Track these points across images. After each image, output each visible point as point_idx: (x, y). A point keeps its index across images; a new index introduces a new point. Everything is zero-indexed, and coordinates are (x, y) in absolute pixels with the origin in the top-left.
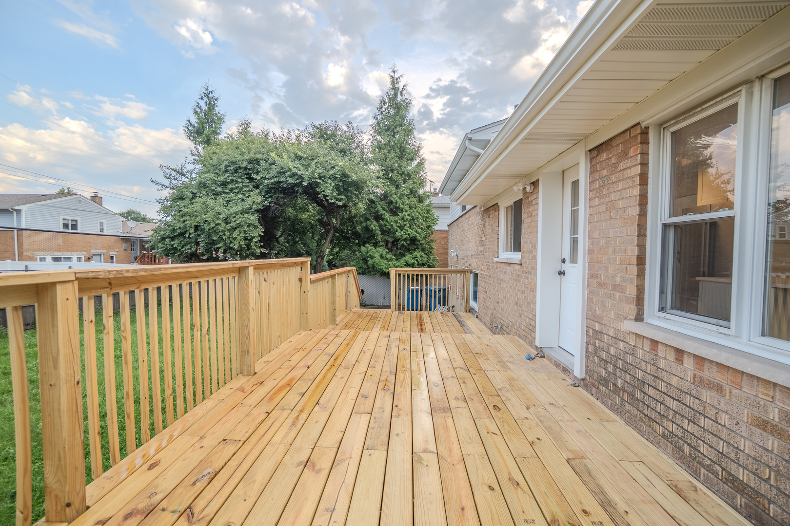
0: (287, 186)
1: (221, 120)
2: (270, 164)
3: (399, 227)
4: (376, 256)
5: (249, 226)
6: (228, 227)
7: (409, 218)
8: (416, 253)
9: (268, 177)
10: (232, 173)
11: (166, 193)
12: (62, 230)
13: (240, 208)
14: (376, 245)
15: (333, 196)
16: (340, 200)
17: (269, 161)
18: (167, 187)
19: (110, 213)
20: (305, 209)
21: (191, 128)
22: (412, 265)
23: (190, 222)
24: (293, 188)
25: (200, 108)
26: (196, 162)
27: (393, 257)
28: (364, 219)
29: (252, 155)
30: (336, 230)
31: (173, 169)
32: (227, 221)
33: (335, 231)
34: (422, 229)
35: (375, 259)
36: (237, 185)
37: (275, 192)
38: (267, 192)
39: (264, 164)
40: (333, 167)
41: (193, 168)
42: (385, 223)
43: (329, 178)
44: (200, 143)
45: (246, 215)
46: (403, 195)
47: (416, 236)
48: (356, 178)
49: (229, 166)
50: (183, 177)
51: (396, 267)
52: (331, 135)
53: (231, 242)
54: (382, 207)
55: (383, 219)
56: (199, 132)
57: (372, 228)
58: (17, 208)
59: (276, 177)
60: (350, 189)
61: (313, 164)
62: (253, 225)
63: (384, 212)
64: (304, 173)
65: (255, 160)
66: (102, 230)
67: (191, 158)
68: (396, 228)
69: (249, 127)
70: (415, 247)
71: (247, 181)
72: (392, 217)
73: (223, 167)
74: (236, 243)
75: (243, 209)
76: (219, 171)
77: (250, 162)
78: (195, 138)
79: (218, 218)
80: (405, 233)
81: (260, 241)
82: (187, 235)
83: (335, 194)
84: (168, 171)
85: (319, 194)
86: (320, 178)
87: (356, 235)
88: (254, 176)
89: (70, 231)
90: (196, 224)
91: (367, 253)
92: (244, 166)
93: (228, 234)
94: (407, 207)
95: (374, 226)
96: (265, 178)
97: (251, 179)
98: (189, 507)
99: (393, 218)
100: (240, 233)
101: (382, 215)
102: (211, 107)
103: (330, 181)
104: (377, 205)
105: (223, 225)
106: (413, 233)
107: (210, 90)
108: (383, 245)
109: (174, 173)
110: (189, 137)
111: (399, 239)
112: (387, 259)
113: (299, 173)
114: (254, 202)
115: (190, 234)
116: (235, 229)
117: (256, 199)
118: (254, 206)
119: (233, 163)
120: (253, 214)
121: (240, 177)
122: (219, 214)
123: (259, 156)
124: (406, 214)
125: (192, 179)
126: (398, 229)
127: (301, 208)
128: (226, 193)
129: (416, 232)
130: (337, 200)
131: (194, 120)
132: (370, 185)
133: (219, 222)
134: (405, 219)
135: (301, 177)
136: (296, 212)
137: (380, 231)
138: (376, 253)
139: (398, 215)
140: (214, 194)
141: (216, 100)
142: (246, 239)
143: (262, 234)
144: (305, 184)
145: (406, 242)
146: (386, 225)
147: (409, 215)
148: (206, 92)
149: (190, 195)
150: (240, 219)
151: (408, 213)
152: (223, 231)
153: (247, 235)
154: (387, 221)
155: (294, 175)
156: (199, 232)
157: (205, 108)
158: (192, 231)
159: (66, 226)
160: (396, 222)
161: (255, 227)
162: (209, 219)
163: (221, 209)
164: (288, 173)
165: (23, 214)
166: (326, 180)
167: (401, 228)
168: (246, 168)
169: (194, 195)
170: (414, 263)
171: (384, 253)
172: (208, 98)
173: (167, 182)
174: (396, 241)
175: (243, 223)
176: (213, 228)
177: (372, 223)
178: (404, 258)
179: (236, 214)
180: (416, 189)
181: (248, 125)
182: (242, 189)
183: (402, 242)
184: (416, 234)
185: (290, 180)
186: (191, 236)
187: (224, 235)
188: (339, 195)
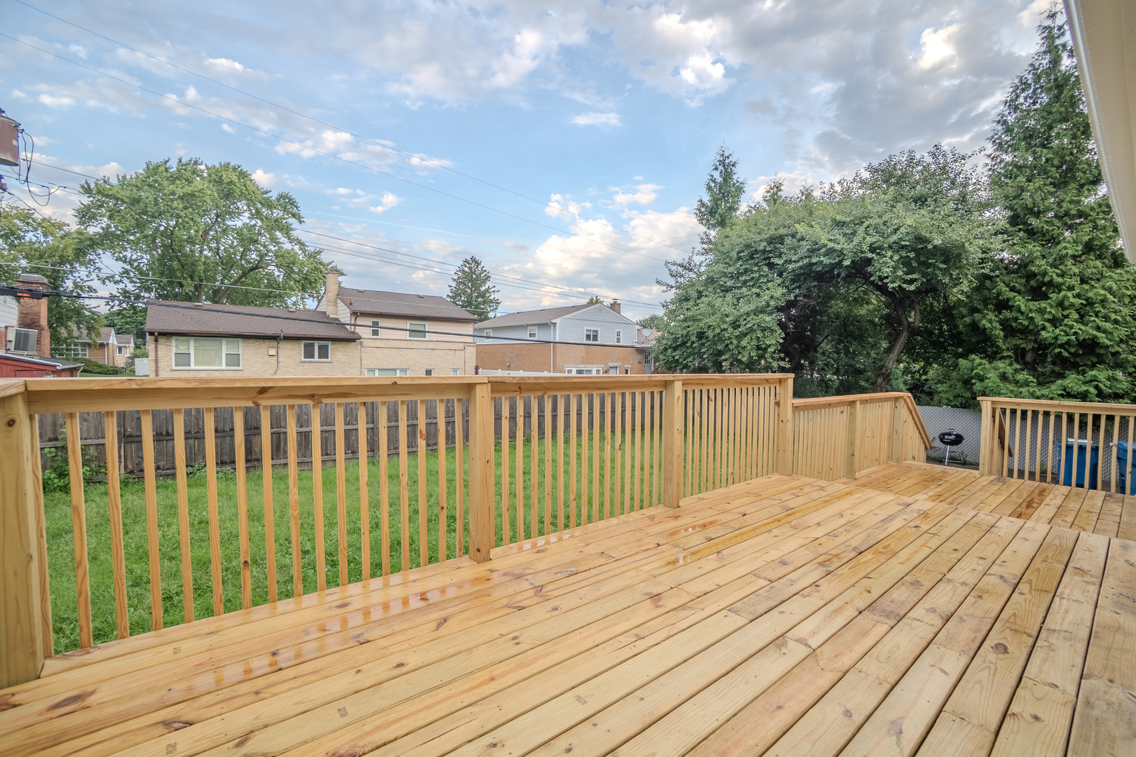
0: (823, 268)
1: (740, 190)
2: (799, 241)
3: (1049, 320)
4: (989, 376)
5: (764, 330)
6: (737, 333)
7: (1078, 301)
8: (1094, 372)
9: (794, 260)
10: (747, 260)
11: (671, 295)
12: (585, 342)
13: (752, 307)
14: (992, 357)
15: (897, 277)
16: (911, 282)
17: (798, 236)
18: (672, 287)
19: (628, 323)
20: (863, 300)
21: (703, 210)
22: (1084, 397)
23: (694, 329)
24: (832, 270)
25: (714, 181)
26: (706, 252)
27: (1031, 379)
28: (969, 309)
29: (772, 232)
30: (913, 331)
31: (679, 265)
32: (735, 325)
33: (910, 332)
34: (1116, 322)
35: (987, 381)
36: (752, 275)
37: (805, 280)
38: (793, 281)
39: (789, 242)
40: (896, 230)
41: (701, 261)
42: (1015, 314)
43: (890, 247)
44: (714, 226)
45: (762, 315)
46: (1062, 259)
47: (1095, 337)
48: (940, 242)
49: (743, 251)
50: (690, 273)
51: (1038, 398)
52: (901, 177)
53: (739, 353)
54: (1007, 286)
55: (1010, 308)
56: (712, 212)
57: (984, 325)
58: (553, 321)
59: (806, 257)
60: (930, 261)
61: (861, 230)
62: (770, 328)
63: (1012, 294)
64: (845, 246)
65: (777, 237)
66: (618, 340)
67: (699, 247)
68: (1041, 323)
69: (780, 190)
70: (1095, 360)
71: (766, 269)
72: (1031, 303)
73: (734, 254)
74: (746, 354)
75: (757, 307)
76: (731, 259)
77: (771, 241)
78: (708, 221)
79: (725, 322)
80: (1065, 331)
81: (780, 351)
82: (688, 345)
83: (900, 273)
84: (674, 268)
85: (871, 276)
86: (872, 250)
87: (956, 338)
88: (776, 261)
89: (591, 342)
90: (699, 330)
91: (972, 370)
92: (761, 248)
93: (735, 342)
94: (1074, 281)
95: (990, 321)
96: (790, 262)
97: (771, 266)
98: (542, 586)
99: (1034, 305)
100: (752, 340)
101: (1008, 300)
102: (727, 175)
103: (889, 253)
104: (997, 282)
105: (730, 330)
106: (1087, 331)
107: (726, 154)
108: (1009, 357)
109: (680, 269)
110: (701, 221)
111: (1051, 344)
112: (1017, 382)
113: (838, 247)
114: (772, 297)
115: (693, 342)
116: (745, 335)
117: (776, 292)
118: (772, 303)
119: (748, 246)
120: (770, 314)
121: (756, 265)
122: (727, 316)
123: (782, 231)
124: (1070, 294)
125: (700, 274)
126: (1047, 324)
127: (855, 300)
128: (738, 288)
129: (1098, 328)
130: (906, 282)
131: (707, 199)
132: (972, 249)
133: (725, 326)
134: (1066, 303)
135: (841, 253)
136: (849, 305)
137: (1001, 330)
138: (992, 371)
139: (1049, 298)
140: (722, 291)
141: (733, 165)
142: (758, 348)
143: (781, 341)
144: (847, 263)
145: (1066, 350)
146: (1016, 319)
147: (1078, 296)
148: (721, 159)
149: (694, 295)
150: (753, 321)
151: (1077, 291)
152: (730, 338)
153: (761, 343)
154: (1019, 311)
155: (830, 252)
156: (704, 341)
157: (719, 179)
158: (694, 338)
159: (588, 337)
160: (1041, 311)
161: (772, 331)
162: (714, 324)
163: (727, 309)
164: (823, 250)
165: (558, 325)
166: (884, 252)
167: (1055, 322)
168: (764, 251)
169: (700, 294)
170: (1087, 391)
171: (1009, 370)
172: (724, 166)
173: (672, 281)
174: (1042, 348)
175: (755, 327)
176: (719, 334)
177: (984, 317)
178: (1059, 382)
179: (748, 314)
180: (1104, 241)
181: (778, 187)
182: (758, 279)
183: (1057, 350)
184: (1095, 332)
185: (826, 260)
186: (694, 346)
187: (731, 343)
188: (907, 274)
